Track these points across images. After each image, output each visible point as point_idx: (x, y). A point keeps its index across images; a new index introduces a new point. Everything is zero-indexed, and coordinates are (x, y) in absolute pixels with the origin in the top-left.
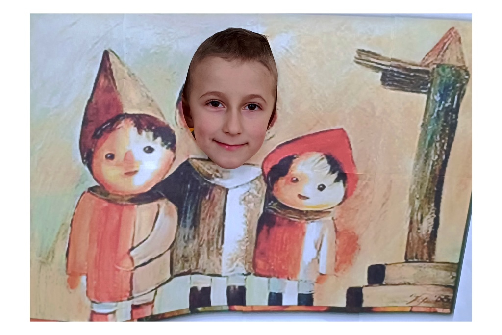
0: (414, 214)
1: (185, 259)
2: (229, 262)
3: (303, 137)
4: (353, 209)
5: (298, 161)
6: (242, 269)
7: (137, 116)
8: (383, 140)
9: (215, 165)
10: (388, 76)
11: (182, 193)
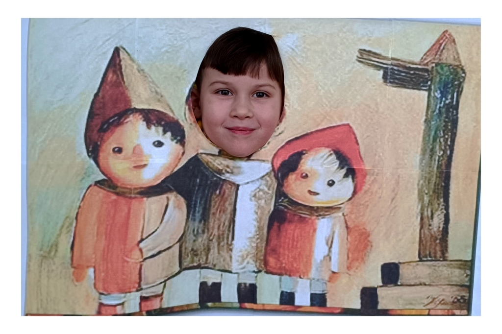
0: (424, 210)
1: (195, 252)
2: (240, 259)
3: (312, 133)
4: (363, 204)
5: (307, 157)
6: (252, 266)
7: (146, 111)
8: (388, 135)
9: (225, 160)
10: (389, 74)
11: (191, 186)
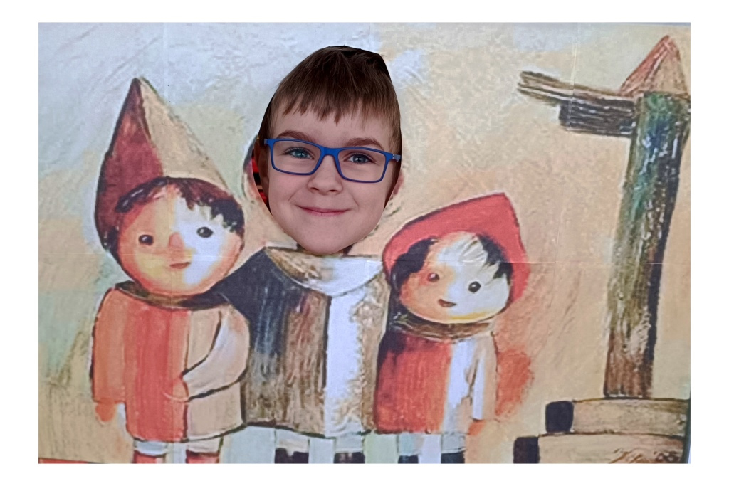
0: (616, 323)
1: (265, 401)
3: (444, 209)
4: (522, 318)
5: (437, 247)
7: (186, 182)
8: (565, 209)
9: (308, 258)
10: (570, 111)
11: (255, 299)
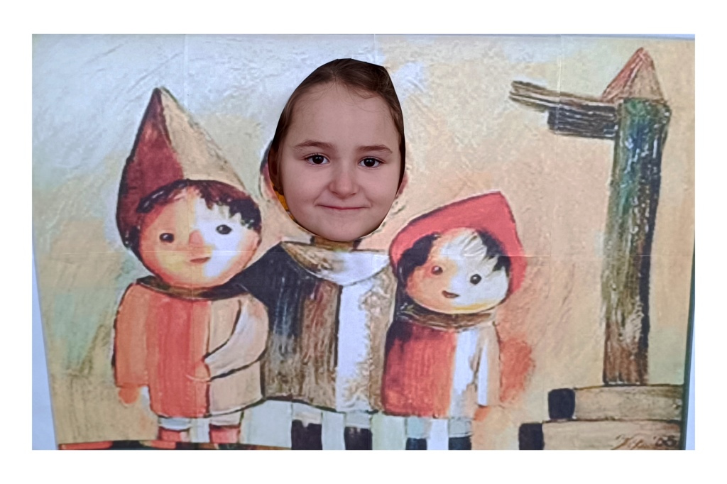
0: (611, 313)
1: (283, 378)
2: (347, 393)
3: (446, 207)
4: (522, 308)
5: (440, 242)
6: (365, 403)
7: (205, 184)
8: (557, 206)
9: (321, 251)
10: (557, 116)
11: (273, 288)
